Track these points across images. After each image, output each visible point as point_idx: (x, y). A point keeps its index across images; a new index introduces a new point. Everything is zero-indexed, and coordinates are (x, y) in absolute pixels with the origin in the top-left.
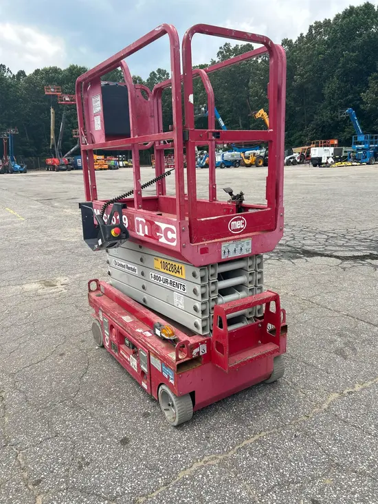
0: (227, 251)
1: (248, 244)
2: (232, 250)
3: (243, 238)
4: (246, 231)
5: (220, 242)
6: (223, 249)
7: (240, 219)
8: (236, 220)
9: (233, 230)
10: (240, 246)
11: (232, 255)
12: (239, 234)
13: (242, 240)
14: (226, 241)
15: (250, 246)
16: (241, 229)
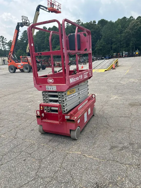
0: (48, 88)
1: (55, 87)
2: (49, 88)
3: (53, 85)
4: (53, 83)
5: (45, 85)
6: (46, 87)
7: (51, 79)
8: (50, 79)
9: (49, 82)
10: (52, 87)
11: (49, 90)
12: (51, 84)
13: (53, 86)
14: (47, 85)
15: (56, 88)
16: (52, 82)
